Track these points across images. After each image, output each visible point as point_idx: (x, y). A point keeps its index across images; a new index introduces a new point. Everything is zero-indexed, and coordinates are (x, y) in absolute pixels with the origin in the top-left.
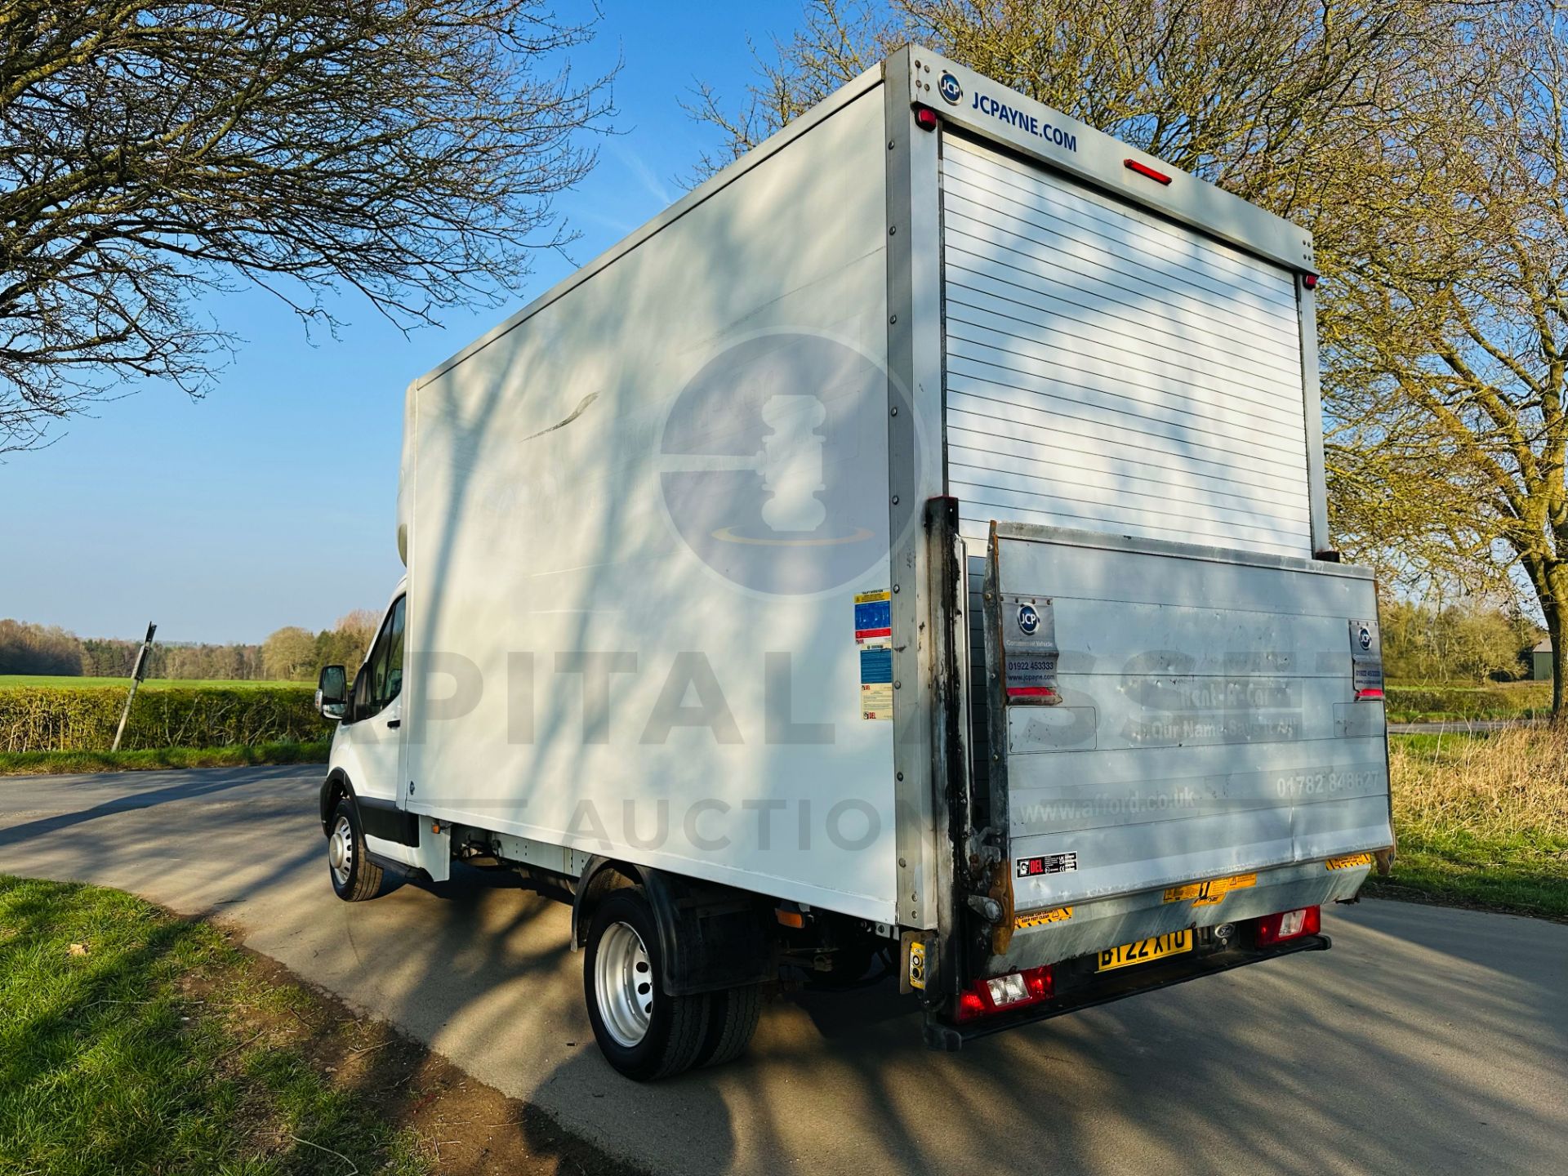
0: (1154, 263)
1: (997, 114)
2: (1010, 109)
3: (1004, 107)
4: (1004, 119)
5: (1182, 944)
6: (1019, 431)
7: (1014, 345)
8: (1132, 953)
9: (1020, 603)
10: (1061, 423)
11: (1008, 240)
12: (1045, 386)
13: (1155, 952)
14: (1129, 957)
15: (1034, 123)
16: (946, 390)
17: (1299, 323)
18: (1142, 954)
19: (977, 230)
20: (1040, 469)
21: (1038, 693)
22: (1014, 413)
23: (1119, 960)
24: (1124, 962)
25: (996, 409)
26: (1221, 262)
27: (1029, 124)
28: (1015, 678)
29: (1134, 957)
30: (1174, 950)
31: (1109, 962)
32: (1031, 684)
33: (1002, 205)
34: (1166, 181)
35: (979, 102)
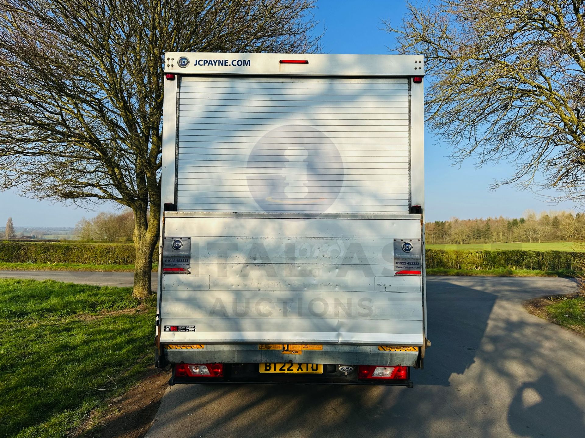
0: (300, 98)
1: (206, 64)
2: (214, 61)
3: (211, 61)
4: (210, 65)
5: (317, 370)
6: (215, 176)
7: (214, 145)
8: (283, 369)
9: (174, 239)
10: (238, 170)
11: (212, 108)
12: (231, 158)
13: (298, 370)
14: (281, 370)
15: (226, 62)
16: (178, 166)
17: (410, 101)
18: (288, 370)
19: (196, 108)
20: (226, 188)
21: (178, 270)
22: (213, 170)
23: (275, 370)
24: (278, 371)
25: (204, 170)
26: (349, 86)
27: (224, 63)
28: (168, 265)
29: (284, 370)
30: (310, 371)
31: (269, 370)
32: (176, 267)
33: (210, 96)
34: (306, 62)
35: (197, 63)
